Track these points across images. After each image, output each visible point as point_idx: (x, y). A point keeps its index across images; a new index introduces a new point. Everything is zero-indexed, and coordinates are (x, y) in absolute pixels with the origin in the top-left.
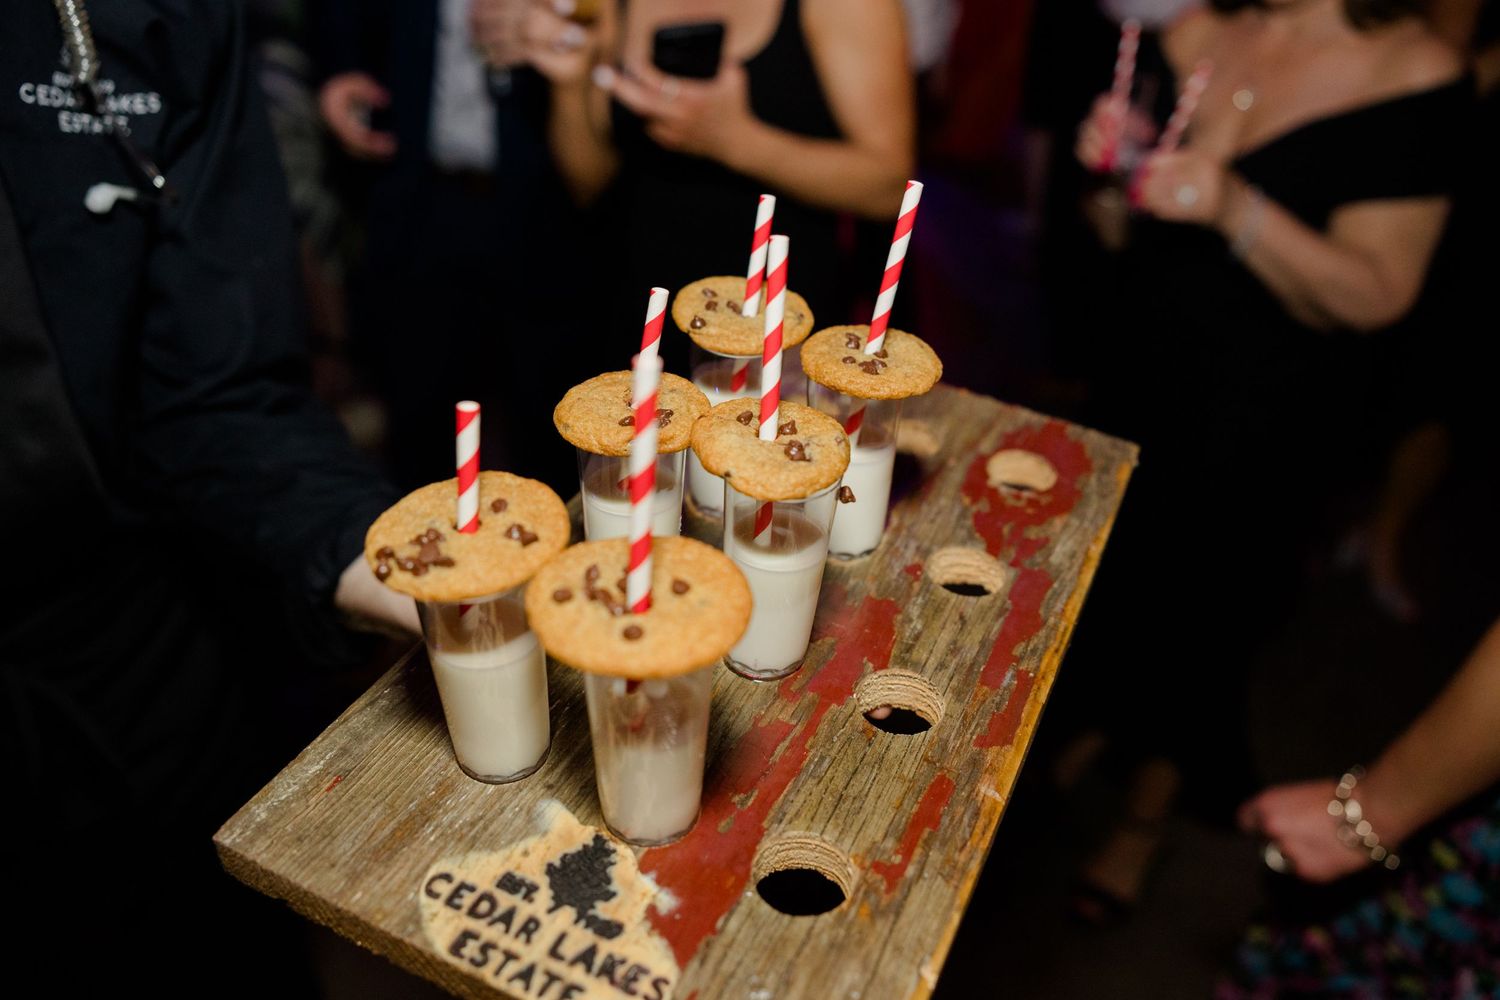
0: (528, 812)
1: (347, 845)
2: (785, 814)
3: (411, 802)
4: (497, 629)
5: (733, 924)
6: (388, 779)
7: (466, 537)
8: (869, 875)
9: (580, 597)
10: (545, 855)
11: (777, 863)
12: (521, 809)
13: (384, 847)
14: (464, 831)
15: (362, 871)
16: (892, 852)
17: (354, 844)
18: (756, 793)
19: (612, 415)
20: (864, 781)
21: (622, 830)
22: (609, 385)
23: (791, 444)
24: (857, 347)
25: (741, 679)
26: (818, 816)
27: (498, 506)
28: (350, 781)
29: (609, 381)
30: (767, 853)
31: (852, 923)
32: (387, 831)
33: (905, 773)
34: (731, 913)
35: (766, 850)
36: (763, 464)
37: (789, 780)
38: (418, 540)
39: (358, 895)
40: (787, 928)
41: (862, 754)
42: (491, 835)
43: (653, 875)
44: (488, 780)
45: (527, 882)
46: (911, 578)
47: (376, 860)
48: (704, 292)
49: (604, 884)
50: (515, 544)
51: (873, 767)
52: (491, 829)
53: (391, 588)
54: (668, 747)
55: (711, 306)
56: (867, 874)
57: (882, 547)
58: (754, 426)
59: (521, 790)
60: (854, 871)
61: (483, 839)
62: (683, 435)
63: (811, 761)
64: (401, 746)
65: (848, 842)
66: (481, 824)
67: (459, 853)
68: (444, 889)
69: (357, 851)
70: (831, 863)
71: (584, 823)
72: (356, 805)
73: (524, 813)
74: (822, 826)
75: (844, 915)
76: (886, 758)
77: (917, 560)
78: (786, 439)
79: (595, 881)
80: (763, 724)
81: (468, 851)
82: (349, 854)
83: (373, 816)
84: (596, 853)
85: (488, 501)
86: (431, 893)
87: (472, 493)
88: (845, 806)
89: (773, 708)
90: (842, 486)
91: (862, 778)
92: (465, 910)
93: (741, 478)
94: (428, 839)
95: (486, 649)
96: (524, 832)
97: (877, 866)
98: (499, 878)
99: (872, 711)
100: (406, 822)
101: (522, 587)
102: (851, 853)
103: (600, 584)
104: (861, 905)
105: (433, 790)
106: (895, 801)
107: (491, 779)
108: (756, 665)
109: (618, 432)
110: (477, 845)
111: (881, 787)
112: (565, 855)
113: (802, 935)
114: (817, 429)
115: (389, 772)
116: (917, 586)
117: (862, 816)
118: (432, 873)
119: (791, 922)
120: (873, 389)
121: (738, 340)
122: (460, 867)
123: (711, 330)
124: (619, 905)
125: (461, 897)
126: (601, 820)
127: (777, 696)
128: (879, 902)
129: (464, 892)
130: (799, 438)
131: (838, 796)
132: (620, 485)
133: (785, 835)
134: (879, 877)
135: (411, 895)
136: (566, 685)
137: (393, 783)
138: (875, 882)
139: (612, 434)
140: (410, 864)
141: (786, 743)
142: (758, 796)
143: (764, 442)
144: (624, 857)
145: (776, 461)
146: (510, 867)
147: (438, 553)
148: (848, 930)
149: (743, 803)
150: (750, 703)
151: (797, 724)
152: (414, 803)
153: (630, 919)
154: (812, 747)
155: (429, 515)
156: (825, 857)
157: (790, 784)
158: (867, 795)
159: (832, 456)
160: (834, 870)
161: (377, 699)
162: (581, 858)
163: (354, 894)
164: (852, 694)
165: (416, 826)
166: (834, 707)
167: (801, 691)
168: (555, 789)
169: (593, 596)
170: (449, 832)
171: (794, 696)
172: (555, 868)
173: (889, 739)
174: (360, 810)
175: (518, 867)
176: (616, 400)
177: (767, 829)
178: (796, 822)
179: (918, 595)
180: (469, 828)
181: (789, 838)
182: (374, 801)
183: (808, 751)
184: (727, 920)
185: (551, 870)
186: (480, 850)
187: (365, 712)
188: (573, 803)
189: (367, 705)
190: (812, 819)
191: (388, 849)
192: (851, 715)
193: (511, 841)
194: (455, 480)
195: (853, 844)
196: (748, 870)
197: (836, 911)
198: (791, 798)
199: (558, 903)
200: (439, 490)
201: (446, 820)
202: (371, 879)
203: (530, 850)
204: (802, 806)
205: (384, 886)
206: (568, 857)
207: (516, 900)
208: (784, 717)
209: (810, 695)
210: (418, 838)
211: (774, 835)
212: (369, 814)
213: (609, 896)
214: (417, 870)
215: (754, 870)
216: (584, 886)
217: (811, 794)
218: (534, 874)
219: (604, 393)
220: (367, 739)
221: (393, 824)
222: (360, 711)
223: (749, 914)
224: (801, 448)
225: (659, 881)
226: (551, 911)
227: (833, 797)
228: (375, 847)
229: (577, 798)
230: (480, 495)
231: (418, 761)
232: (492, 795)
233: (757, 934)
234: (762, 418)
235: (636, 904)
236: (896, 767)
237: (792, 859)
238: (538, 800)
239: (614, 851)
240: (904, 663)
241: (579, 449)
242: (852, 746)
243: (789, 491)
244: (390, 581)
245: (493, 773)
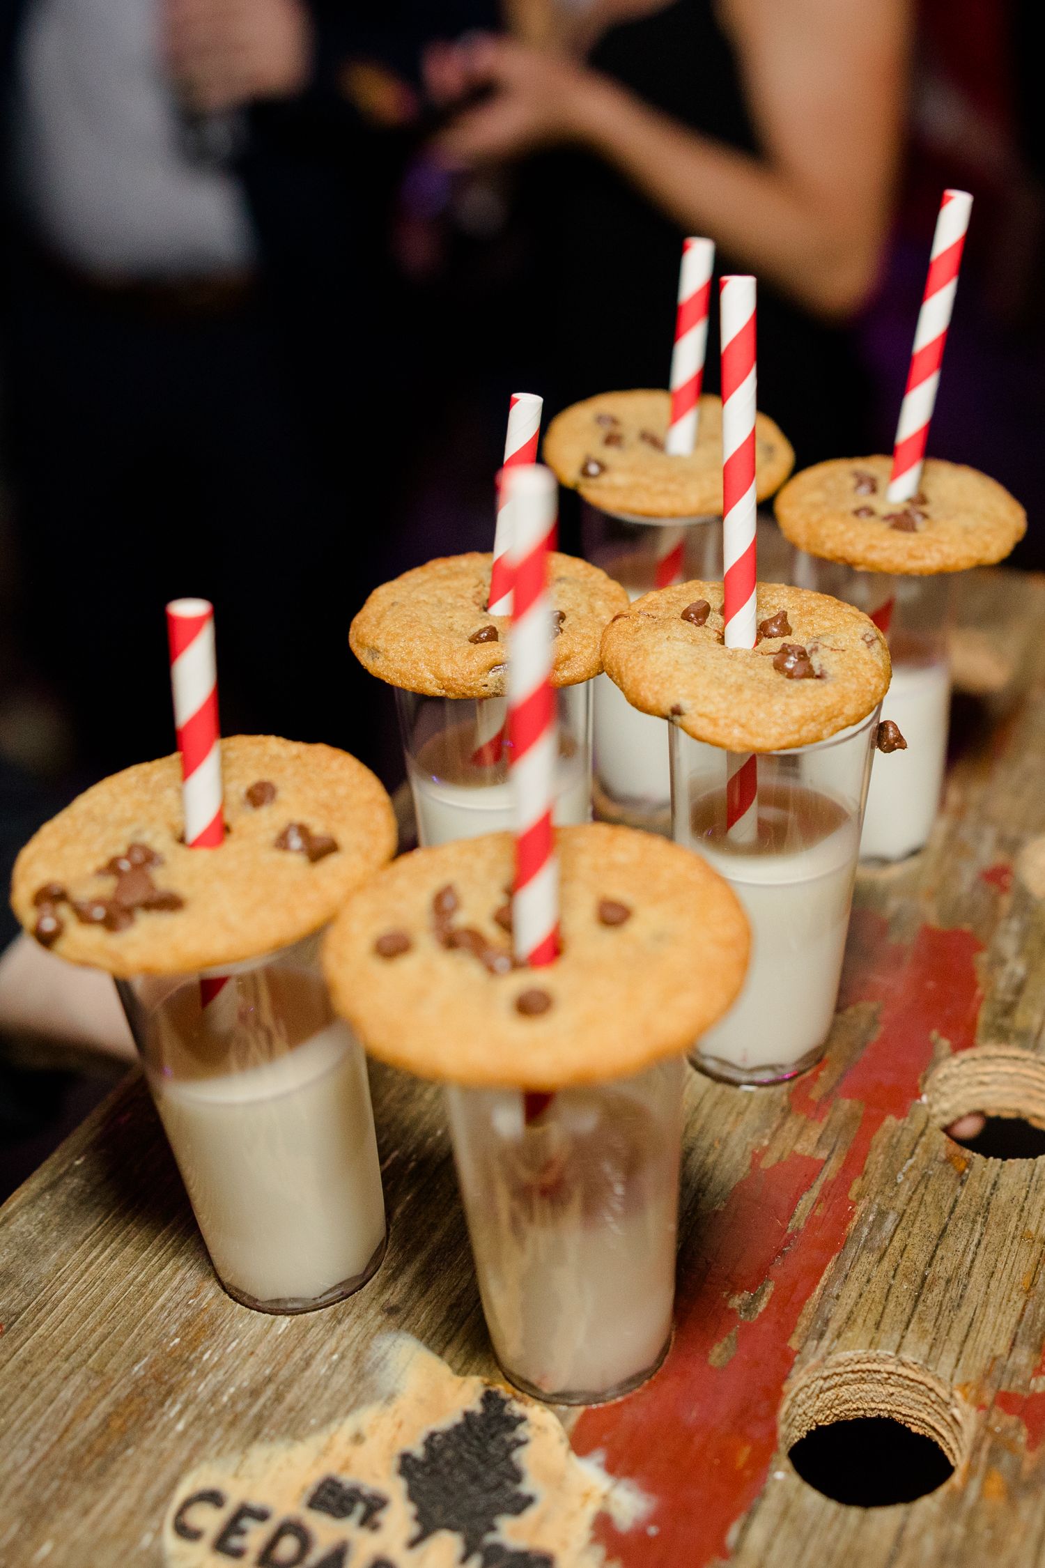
0: (357, 1360)
1: (19, 1454)
2: (827, 1322)
3: (135, 1363)
4: (274, 1031)
5: (757, 1534)
6: (90, 1322)
7: (203, 854)
8: (994, 1417)
9: (426, 944)
10: (394, 1438)
11: (820, 1411)
12: (342, 1357)
13: (89, 1450)
14: (240, 1407)
15: (49, 1502)
16: (1030, 1372)
17: (32, 1451)
18: (770, 1288)
19: (455, 627)
20: (961, 1248)
21: (533, 1379)
22: (446, 578)
23: (785, 651)
24: (874, 490)
25: (720, 1088)
26: (887, 1320)
27: (259, 795)
28: (19, 1332)
29: (444, 572)
30: (802, 1396)
31: (974, 1513)
32: (93, 1421)
33: (1032, 1228)
34: (751, 1514)
35: (801, 1389)
36: (740, 689)
37: (828, 1260)
38: (112, 867)
39: (46, 1548)
40: (858, 1532)
41: (951, 1201)
42: (291, 1410)
43: (599, 1456)
44: (276, 1308)
45: (366, 1491)
46: (994, 889)
47: (77, 1478)
48: (600, 419)
49: (508, 1483)
50: (295, 860)
51: (974, 1222)
52: (290, 1398)
53: (67, 959)
54: (609, 1219)
55: (612, 440)
56: (988, 1418)
57: (938, 843)
58: (714, 627)
59: (339, 1322)
60: (964, 1412)
61: (277, 1417)
62: (587, 652)
63: (862, 1222)
64: (112, 1259)
65: (947, 1360)
66: (269, 1391)
67: (233, 1448)
68: (209, 1520)
69: (38, 1464)
70: (918, 1402)
71: (462, 1372)
72: (34, 1376)
73: (348, 1362)
74: (897, 1337)
75: (958, 1496)
76: (993, 1202)
77: (1000, 858)
78: (775, 644)
79: (491, 1479)
80: (768, 1162)
81: (249, 1444)
82: (25, 1469)
83: (66, 1394)
84: (489, 1426)
85: (239, 788)
86: (185, 1531)
87: (207, 772)
88: (933, 1297)
89: (784, 1133)
90: (881, 721)
91: (955, 1244)
92: (251, 1557)
93: (701, 715)
94: (172, 1428)
95: (256, 1064)
96: (351, 1400)
97: (1006, 1401)
98: (312, 1489)
99: (953, 1124)
100: (129, 1399)
101: (314, 939)
102: (956, 1380)
103: (462, 919)
104: (987, 1476)
105: (176, 1335)
106: (1021, 1278)
107: (282, 1307)
108: (744, 1060)
109: (470, 654)
110: (266, 1430)
111: (993, 1256)
112: (432, 1435)
113: (887, 1542)
114: (827, 624)
115: (91, 1310)
116: (1006, 902)
117: (966, 1312)
118: (184, 1491)
119: (862, 1521)
120: (912, 556)
121: (665, 493)
122: (236, 1475)
123: (617, 478)
124: (542, 1519)
125: (242, 1532)
126: (493, 1364)
127: (787, 1112)
128: (1018, 1467)
129: (248, 1523)
130: (798, 639)
131: (919, 1280)
132: (478, 757)
133: (832, 1360)
134: (1012, 1420)
135: (147, 1540)
136: (407, 1123)
137: (100, 1330)
138: (1005, 1430)
139: (458, 657)
140: (140, 1479)
141: (815, 1193)
142: (774, 1294)
143: (735, 651)
144: (542, 1429)
145: (761, 682)
146: (329, 1467)
147: (152, 887)
148: (969, 1526)
149: (748, 1308)
150: (740, 1129)
151: (829, 1158)
152: (143, 1362)
153: (565, 1544)
154: (860, 1196)
155: (129, 821)
156: (907, 1393)
157: (830, 1265)
158: (969, 1274)
159: (860, 666)
160: (923, 1415)
161: (61, 1177)
162: (463, 1437)
163: (38, 1546)
164: (919, 1096)
165: (150, 1406)
166: (890, 1121)
167: (828, 1097)
168: (403, 1314)
169: (451, 942)
170: (212, 1410)
171: (816, 1110)
172: (415, 1461)
173: (996, 1169)
174: (41, 1386)
175: (346, 1466)
176: (460, 602)
177: (799, 1352)
178: (850, 1334)
179: (1010, 917)
180: (248, 1401)
181: (839, 1364)
182: (66, 1367)
183: (854, 1204)
184: (745, 1529)
185: (407, 1465)
186: (272, 1439)
187: (41, 1203)
188: (438, 1337)
189: (43, 1191)
190: (877, 1325)
191: (99, 1455)
192: (922, 1134)
193: (329, 1418)
194: (176, 756)
195: (956, 1366)
196: (773, 1433)
197: (942, 1491)
198: (835, 1291)
199: (427, 1527)
200: (147, 776)
201: (203, 1390)
202: (68, 1514)
203: (366, 1431)
204: (856, 1304)
205: (95, 1525)
206: (438, 1438)
207: (347, 1528)
208: (805, 1147)
209: (846, 1104)
210: (154, 1427)
211: (813, 1361)
212: (59, 1392)
213: (521, 1504)
214: (155, 1489)
215: (782, 1429)
216: (473, 1489)
217: (869, 1281)
218: (375, 1476)
219: (438, 592)
220: (46, 1251)
221: (104, 1407)
222: (32, 1202)
223: (785, 1513)
224: (803, 656)
225: (611, 1468)
226: (414, 1543)
227: (911, 1282)
228: (73, 1452)
229: (446, 1327)
230: (224, 779)
231: (144, 1285)
232: (286, 1335)
233: (804, 1549)
234: (727, 612)
235: (572, 1515)
236: (1015, 1219)
237: (846, 1401)
238: (372, 1338)
239: (522, 1419)
240: (1002, 1035)
241: (402, 690)
242: (930, 1187)
243: (791, 733)
244: (62, 945)
245: (285, 1293)
